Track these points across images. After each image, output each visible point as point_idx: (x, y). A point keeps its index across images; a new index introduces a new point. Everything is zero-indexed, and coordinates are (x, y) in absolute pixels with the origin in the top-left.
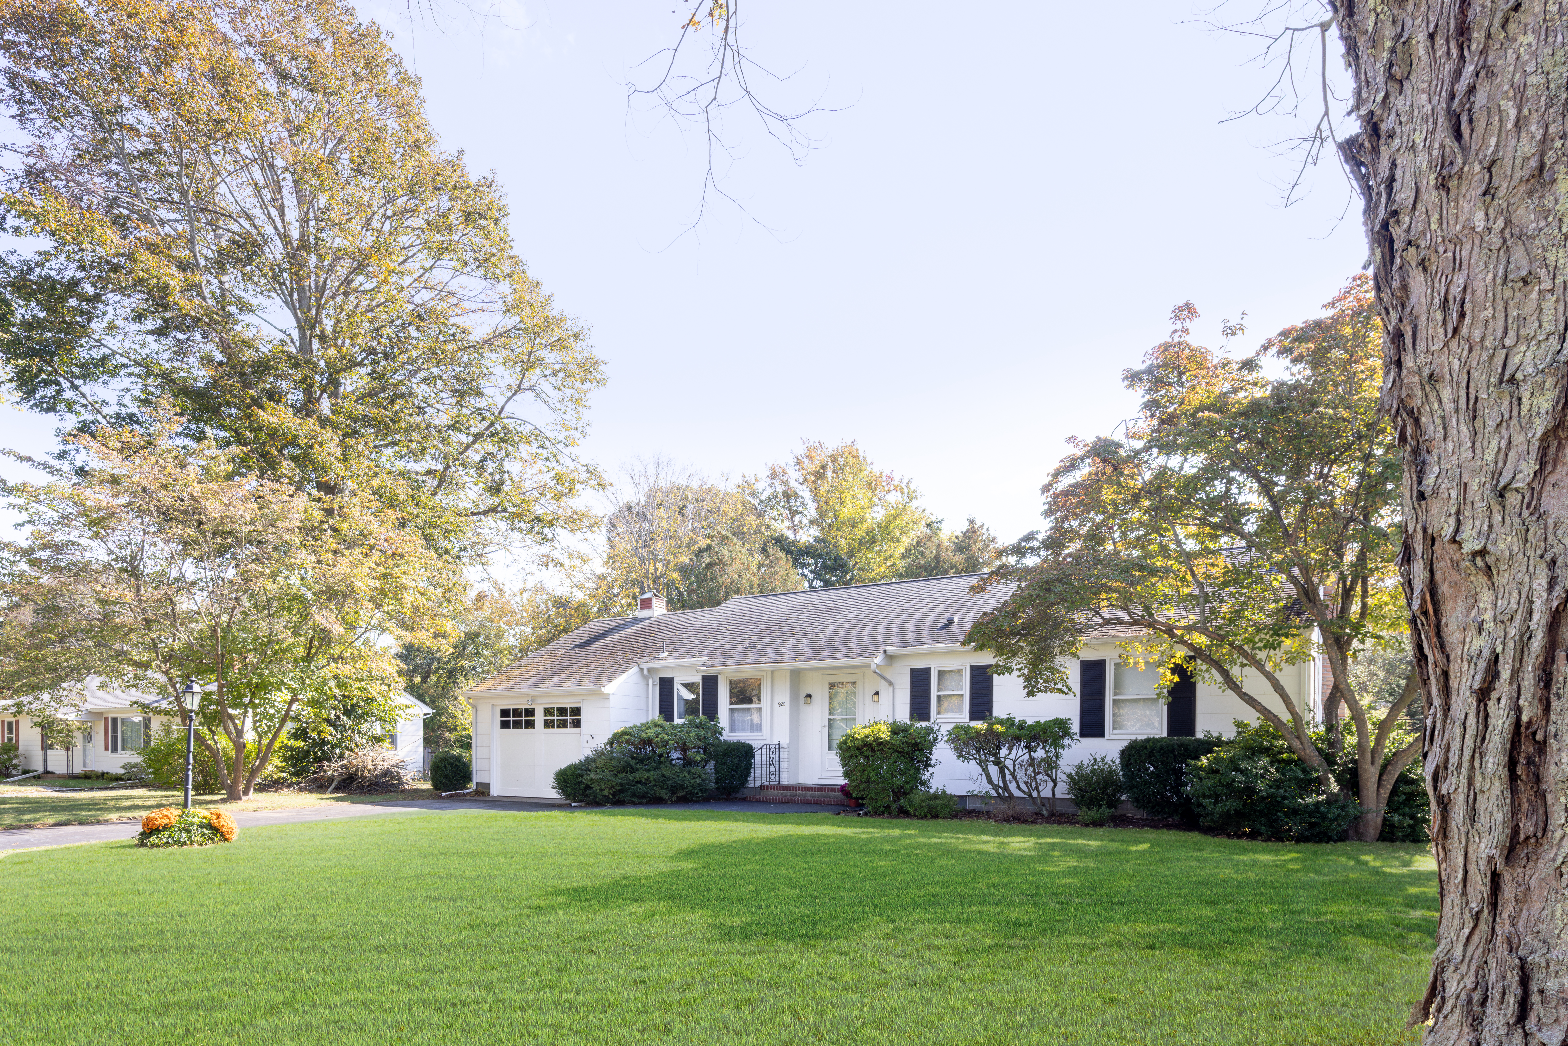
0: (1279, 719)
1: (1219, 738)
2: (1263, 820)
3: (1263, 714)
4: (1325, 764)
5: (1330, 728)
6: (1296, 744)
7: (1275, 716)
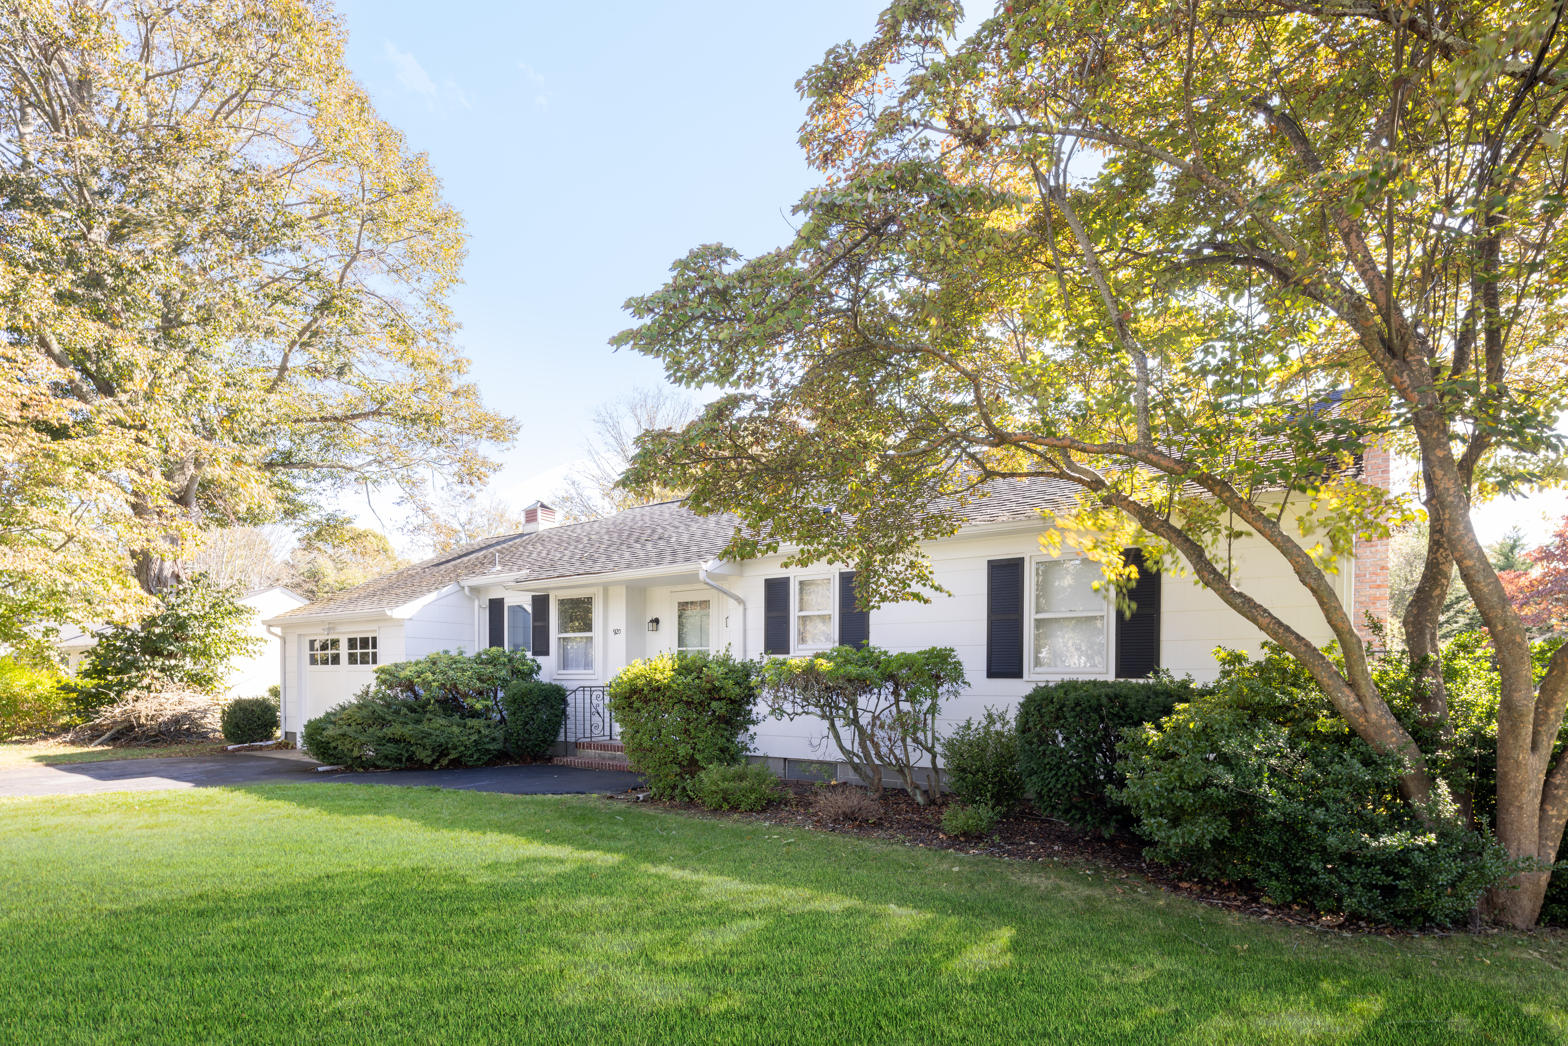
0: (1308, 645)
1: (1184, 685)
2: (1275, 866)
3: (1274, 635)
4: (1414, 745)
5: (1420, 665)
6: (1346, 699)
7: (1299, 638)
